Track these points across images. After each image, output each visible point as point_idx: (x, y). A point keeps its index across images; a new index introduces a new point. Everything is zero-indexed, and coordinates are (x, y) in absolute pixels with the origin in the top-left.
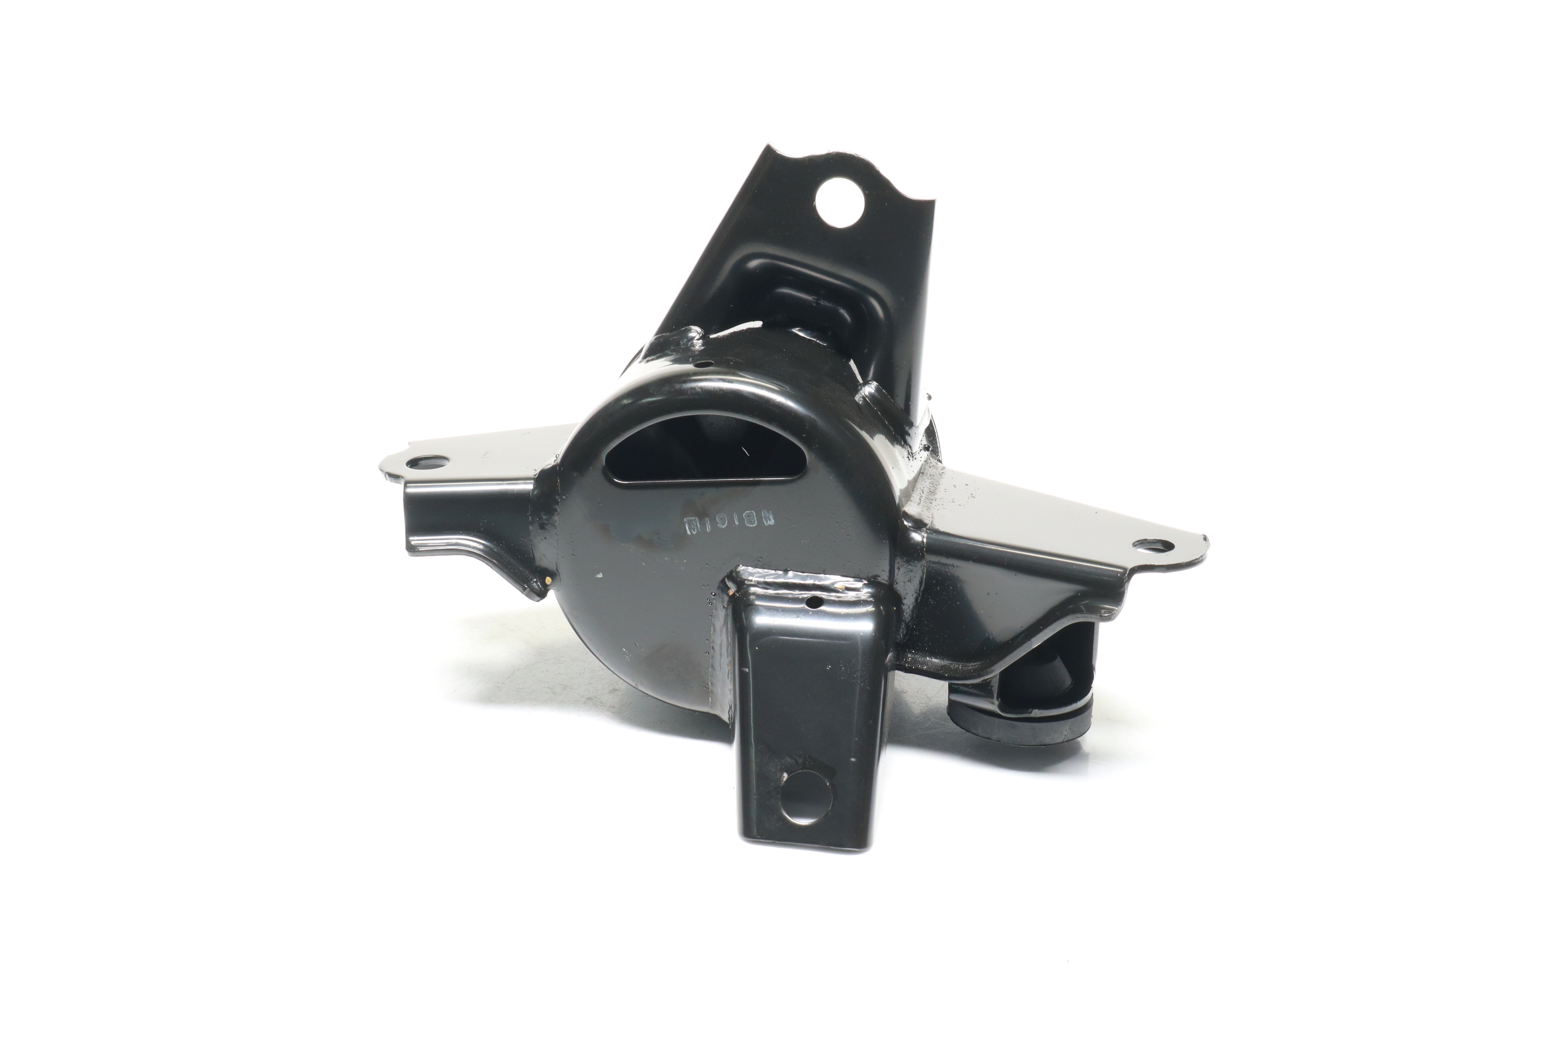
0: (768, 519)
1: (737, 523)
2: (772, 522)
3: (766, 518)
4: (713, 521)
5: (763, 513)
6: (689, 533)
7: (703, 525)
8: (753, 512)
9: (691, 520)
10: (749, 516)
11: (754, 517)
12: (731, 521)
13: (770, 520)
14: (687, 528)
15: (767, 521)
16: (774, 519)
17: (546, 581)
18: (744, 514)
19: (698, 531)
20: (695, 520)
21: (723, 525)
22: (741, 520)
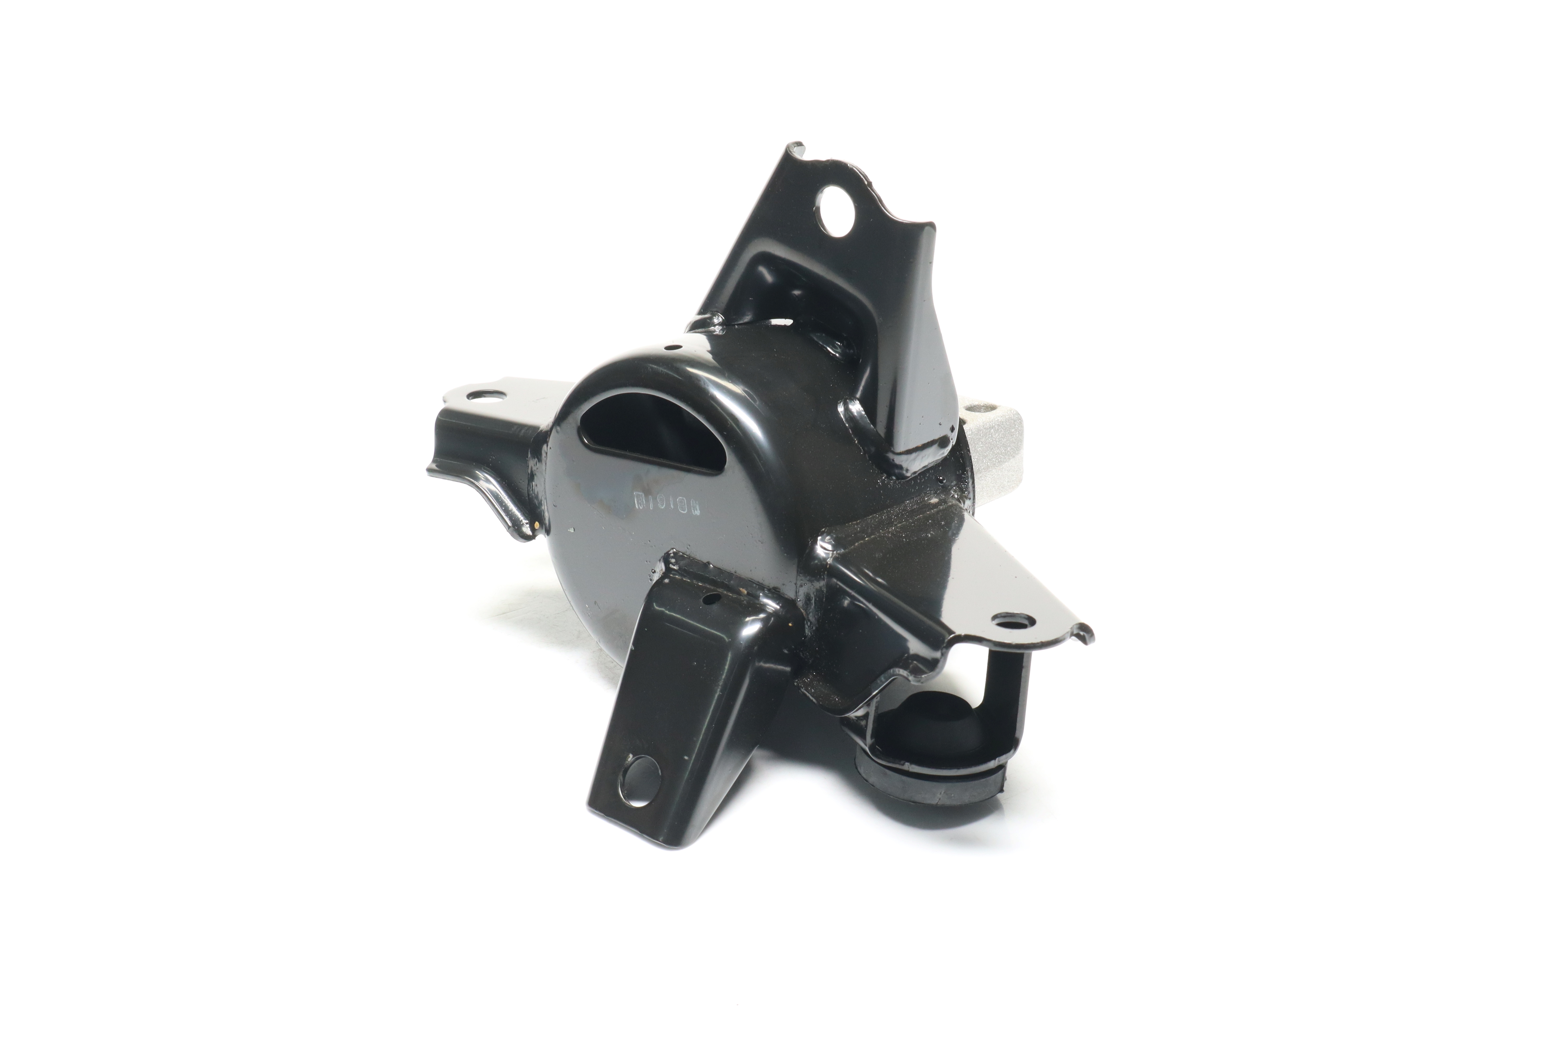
0: (695, 509)
1: (672, 507)
2: (698, 513)
3: (694, 507)
4: (655, 499)
5: (691, 502)
6: (637, 507)
7: (647, 501)
8: (684, 498)
9: (639, 495)
10: (681, 502)
11: (685, 504)
12: (668, 505)
13: (697, 510)
14: (636, 502)
15: (694, 511)
16: (700, 510)
17: (535, 525)
18: (678, 499)
19: (643, 506)
20: (642, 495)
21: (662, 505)
22: (675, 504)
